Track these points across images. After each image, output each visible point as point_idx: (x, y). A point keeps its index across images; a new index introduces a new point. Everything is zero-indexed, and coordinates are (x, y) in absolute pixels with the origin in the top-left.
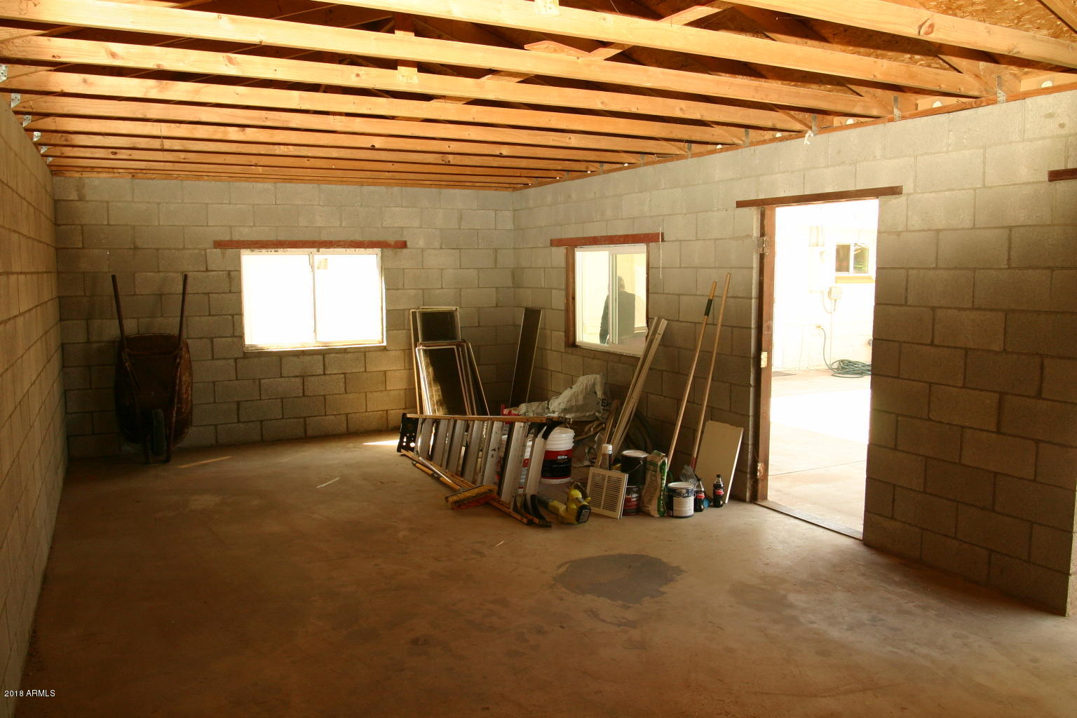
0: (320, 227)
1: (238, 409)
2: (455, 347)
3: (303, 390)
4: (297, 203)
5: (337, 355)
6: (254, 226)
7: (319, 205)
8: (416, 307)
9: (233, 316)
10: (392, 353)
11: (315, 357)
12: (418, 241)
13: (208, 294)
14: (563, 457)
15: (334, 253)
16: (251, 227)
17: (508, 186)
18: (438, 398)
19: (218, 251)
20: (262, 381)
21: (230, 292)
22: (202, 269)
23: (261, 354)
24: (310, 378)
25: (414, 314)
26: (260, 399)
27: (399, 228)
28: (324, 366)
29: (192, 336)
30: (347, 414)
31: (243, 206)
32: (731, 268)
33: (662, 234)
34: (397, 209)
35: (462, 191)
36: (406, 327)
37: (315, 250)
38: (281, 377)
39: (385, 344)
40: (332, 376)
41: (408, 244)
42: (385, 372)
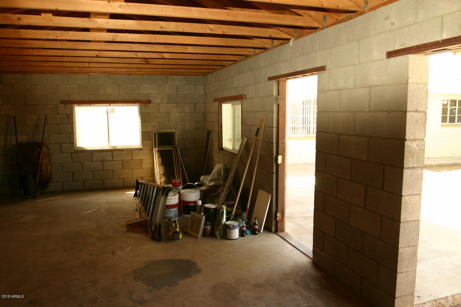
0: (110, 94)
1: (73, 175)
2: (173, 149)
3: (103, 167)
4: (98, 83)
5: (119, 152)
6: (79, 94)
7: (109, 84)
8: (156, 130)
9: (70, 134)
10: (145, 151)
11: (108, 152)
12: (156, 100)
13: (59, 124)
14: (192, 204)
15: (117, 106)
16: (78, 94)
17: (200, 74)
18: (163, 172)
19: (63, 105)
20: (84, 163)
21: (68, 123)
22: (56, 113)
23: (83, 151)
24: (106, 162)
25: (155, 133)
26: (83, 171)
27: (148, 94)
28: (112, 156)
29: (52, 143)
30: (123, 179)
31: (73, 85)
32: (267, 112)
33: (245, 95)
34: (146, 85)
35: (178, 77)
36: (151, 139)
37: (108, 104)
38: (92, 161)
39: (141, 147)
40: (116, 161)
41: (152, 102)
42: (141, 160)
